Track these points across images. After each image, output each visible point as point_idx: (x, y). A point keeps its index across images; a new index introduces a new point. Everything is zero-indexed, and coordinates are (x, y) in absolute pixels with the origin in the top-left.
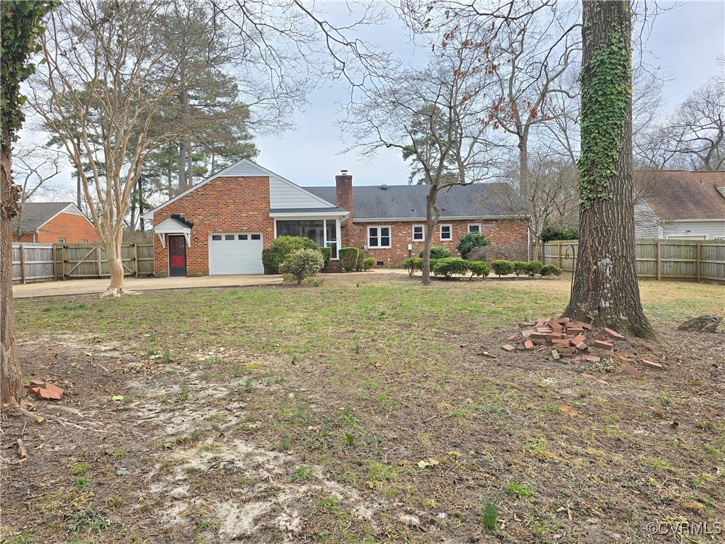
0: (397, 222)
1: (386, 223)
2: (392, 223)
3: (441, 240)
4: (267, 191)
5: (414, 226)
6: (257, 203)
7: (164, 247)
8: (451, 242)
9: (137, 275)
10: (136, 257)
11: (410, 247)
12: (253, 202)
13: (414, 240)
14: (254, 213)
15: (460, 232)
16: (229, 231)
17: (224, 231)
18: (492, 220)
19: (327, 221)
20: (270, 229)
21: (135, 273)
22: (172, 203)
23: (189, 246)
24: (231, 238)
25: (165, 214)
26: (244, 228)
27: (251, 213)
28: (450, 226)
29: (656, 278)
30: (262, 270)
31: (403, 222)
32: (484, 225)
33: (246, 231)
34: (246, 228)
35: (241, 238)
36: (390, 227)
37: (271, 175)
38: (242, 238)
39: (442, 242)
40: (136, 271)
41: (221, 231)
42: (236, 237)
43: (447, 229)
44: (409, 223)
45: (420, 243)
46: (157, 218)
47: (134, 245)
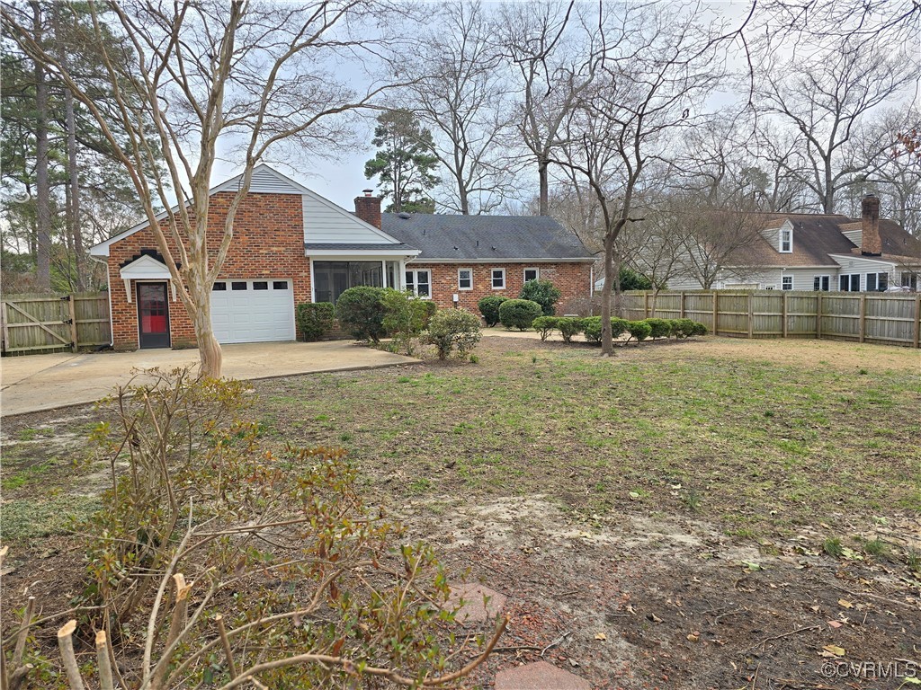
0: (438, 264)
1: (424, 265)
2: (433, 265)
3: (494, 288)
4: (300, 217)
5: (460, 270)
6: (283, 233)
7: (130, 301)
8: (504, 291)
9: (75, 348)
10: (73, 318)
11: (456, 298)
12: (278, 233)
13: (460, 289)
14: (280, 249)
15: (516, 278)
16: (239, 276)
17: (232, 276)
18: (552, 264)
19: (386, 262)
20: (304, 274)
21: (73, 344)
22: (142, 230)
23: (175, 300)
24: (242, 286)
25: (130, 248)
26: (264, 272)
27: (275, 249)
28: (503, 270)
29: (782, 336)
30: (292, 333)
31: (446, 265)
32: (542, 270)
33: (267, 276)
34: (268, 272)
35: (258, 286)
36: (429, 271)
37: (307, 192)
38: (260, 286)
39: (494, 291)
40: (75, 341)
41: (227, 275)
42: (250, 285)
43: (498, 274)
44: (453, 266)
45: (467, 292)
46: (116, 253)
47: (68, 299)
